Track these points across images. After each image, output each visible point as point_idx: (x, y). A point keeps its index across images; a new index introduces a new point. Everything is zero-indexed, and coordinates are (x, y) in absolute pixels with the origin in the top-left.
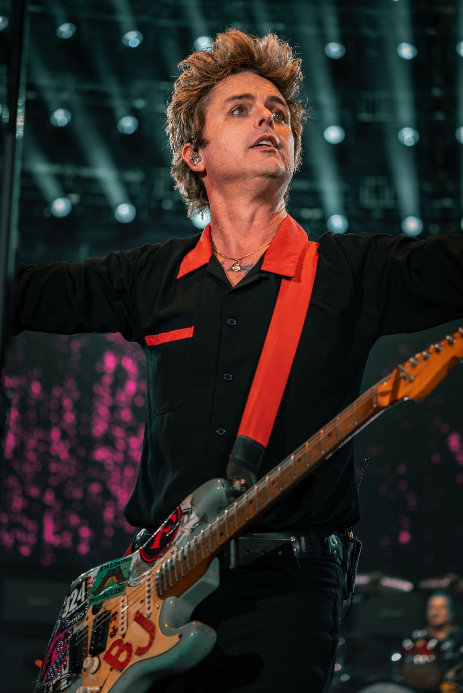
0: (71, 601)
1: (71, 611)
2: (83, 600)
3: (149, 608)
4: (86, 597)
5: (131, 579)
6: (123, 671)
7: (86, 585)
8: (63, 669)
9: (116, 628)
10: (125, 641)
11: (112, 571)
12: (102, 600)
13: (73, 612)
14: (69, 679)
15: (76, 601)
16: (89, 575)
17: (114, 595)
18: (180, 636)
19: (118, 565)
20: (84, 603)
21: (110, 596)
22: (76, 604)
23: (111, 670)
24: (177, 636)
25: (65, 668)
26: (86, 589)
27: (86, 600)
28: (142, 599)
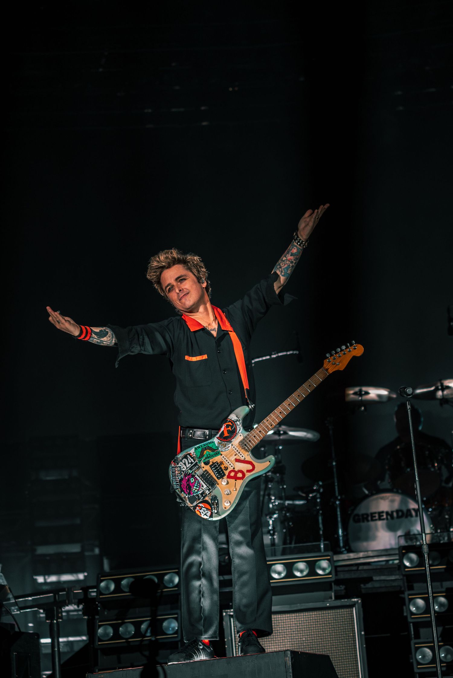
0: (185, 464)
1: (189, 467)
2: (193, 461)
3: (243, 456)
4: (194, 461)
5: (220, 449)
6: (244, 480)
7: (191, 456)
8: (202, 487)
9: (226, 467)
10: (236, 470)
11: (204, 449)
12: (208, 459)
13: (190, 467)
14: (209, 490)
15: (189, 463)
16: (189, 452)
17: (215, 456)
18: (270, 462)
19: (206, 446)
20: (195, 462)
21: (212, 457)
22: (190, 464)
23: (236, 480)
24: (268, 462)
25: (203, 486)
26: (192, 458)
27: (196, 461)
28: (235, 454)
